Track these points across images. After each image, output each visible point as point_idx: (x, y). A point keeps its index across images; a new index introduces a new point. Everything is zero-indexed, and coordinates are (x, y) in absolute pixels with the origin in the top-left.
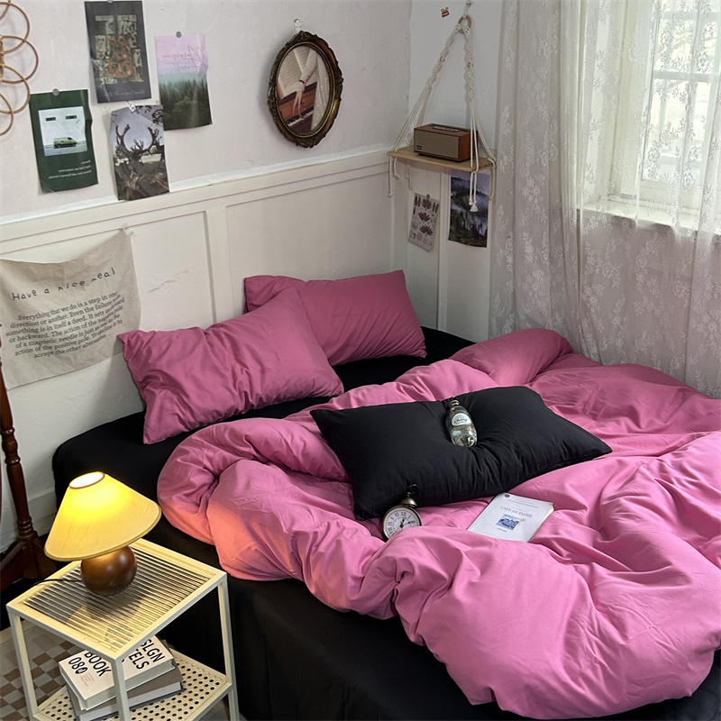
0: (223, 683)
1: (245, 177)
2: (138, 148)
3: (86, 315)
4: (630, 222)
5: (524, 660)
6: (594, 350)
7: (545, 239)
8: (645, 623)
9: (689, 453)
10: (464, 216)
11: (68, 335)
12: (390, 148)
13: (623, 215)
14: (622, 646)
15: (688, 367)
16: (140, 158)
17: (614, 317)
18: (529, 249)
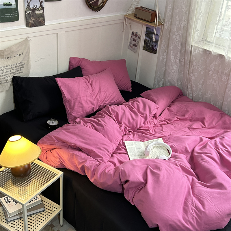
0: (59, 208)
1: (73, 21)
2: (34, 8)
3: (11, 70)
4: (210, 52)
5: (170, 215)
6: (191, 95)
7: (179, 55)
8: (211, 204)
9: (225, 139)
10: (149, 42)
11: (5, 77)
12: (125, 14)
13: (208, 49)
14: (203, 212)
15: (223, 105)
16: (35, 11)
17: (199, 84)
18: (172, 57)
